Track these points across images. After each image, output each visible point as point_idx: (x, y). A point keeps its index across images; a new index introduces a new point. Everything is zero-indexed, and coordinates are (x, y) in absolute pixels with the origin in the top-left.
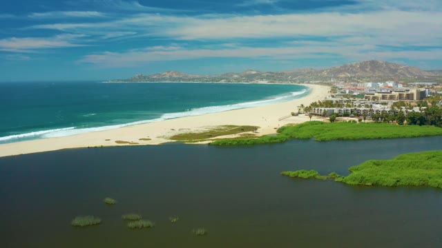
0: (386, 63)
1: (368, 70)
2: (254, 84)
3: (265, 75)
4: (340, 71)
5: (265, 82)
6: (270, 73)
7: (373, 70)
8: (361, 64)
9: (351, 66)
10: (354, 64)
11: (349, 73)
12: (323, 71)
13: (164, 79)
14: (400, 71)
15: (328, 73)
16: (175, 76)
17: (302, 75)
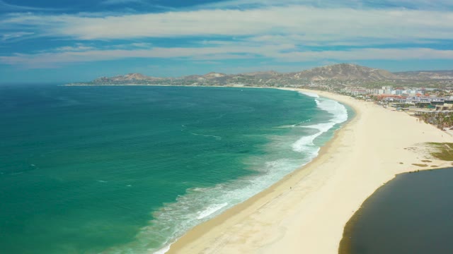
0: (358, 67)
1: (340, 73)
2: (228, 87)
3: (236, 78)
4: (312, 75)
5: (240, 85)
6: (241, 75)
7: (345, 73)
8: (333, 67)
9: (323, 69)
10: (325, 67)
11: (322, 76)
12: (295, 74)
13: (127, 82)
14: (371, 74)
15: (301, 76)
16: (138, 78)
17: (273, 78)
